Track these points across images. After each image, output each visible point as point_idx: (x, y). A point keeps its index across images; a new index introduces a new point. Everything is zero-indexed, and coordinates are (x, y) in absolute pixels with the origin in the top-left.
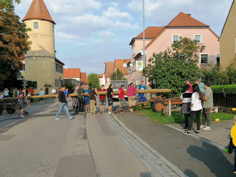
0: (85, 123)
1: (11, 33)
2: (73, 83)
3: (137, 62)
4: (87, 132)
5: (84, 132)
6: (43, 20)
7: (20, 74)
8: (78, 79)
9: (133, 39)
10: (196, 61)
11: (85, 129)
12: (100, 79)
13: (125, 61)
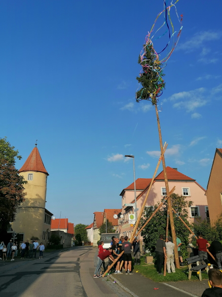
0: (81, 281)
1: (8, 186)
2: (60, 235)
3: (129, 215)
4: (86, 290)
5: (82, 290)
6: (38, 171)
7: (10, 226)
8: (65, 231)
9: (124, 190)
10: (186, 216)
11: (83, 288)
12: (87, 230)
13: (115, 212)
